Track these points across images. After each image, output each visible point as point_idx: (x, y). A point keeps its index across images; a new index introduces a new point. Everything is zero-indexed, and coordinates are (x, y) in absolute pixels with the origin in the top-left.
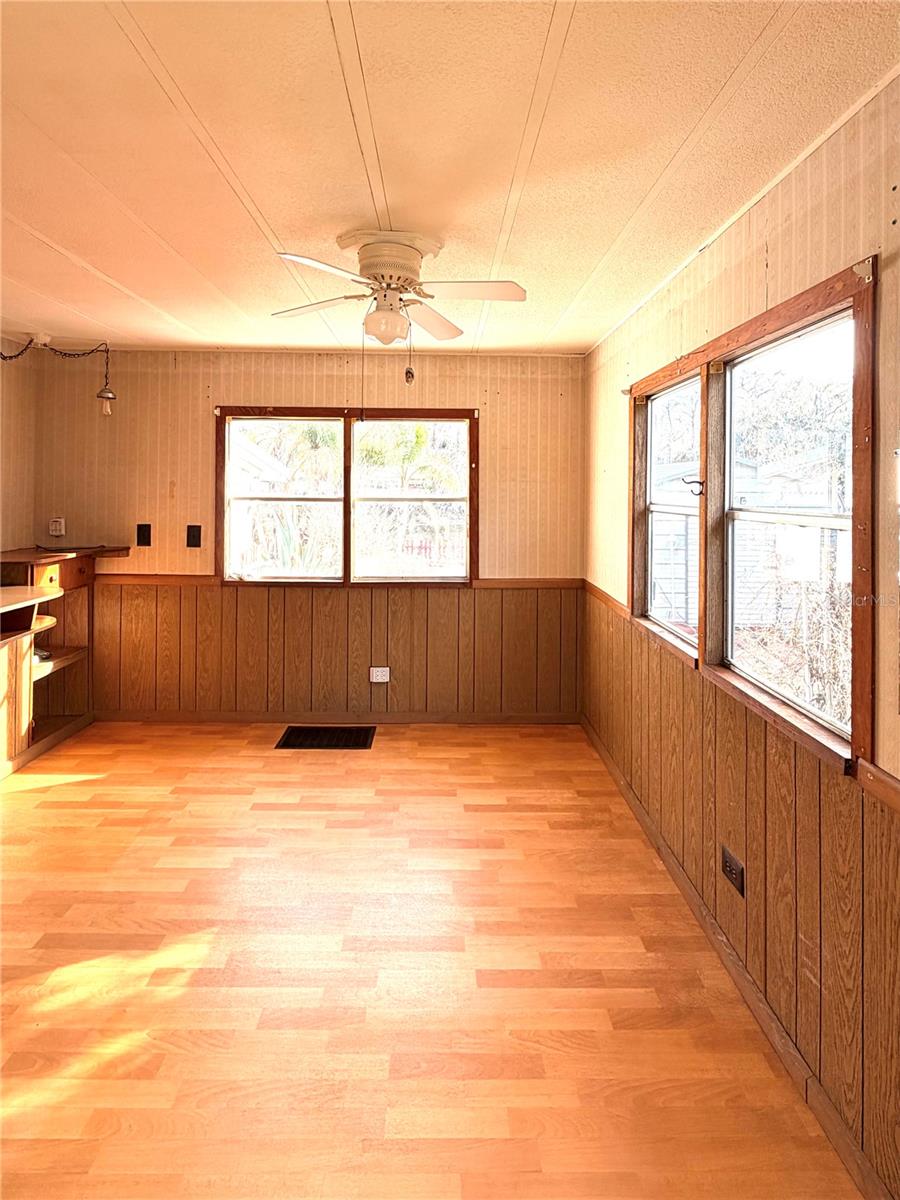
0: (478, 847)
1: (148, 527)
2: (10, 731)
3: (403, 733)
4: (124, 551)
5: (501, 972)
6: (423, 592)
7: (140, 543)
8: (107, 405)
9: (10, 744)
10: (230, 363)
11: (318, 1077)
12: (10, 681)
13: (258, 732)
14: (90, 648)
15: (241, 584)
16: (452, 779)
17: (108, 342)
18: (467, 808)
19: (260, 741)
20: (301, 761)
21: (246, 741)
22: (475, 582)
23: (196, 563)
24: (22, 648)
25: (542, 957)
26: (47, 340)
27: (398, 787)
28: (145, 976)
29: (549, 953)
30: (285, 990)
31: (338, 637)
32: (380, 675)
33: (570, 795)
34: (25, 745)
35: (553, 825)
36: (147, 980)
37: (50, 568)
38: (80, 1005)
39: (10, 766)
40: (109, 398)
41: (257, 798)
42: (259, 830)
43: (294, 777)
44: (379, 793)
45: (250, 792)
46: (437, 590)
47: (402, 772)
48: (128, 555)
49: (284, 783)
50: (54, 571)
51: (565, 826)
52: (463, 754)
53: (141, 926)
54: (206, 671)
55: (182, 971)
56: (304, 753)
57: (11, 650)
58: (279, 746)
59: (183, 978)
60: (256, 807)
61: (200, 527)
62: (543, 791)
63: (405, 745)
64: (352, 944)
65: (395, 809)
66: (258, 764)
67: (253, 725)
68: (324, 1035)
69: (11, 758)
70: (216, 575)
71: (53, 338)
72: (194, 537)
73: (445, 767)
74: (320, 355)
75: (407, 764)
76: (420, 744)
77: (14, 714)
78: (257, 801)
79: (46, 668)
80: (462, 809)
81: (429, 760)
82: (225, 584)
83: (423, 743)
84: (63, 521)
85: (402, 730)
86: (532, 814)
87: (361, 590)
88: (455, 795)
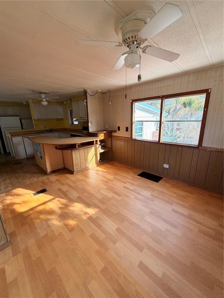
0: (168, 224)
1: (120, 127)
2: (96, 160)
3: (170, 181)
4: (116, 131)
5: (147, 267)
6: (181, 148)
7: (118, 130)
8: (110, 102)
9: (96, 162)
10: (134, 89)
11: (89, 257)
12: (95, 152)
13: (136, 170)
14: (112, 148)
15: (136, 140)
16: (174, 200)
17: (110, 89)
18: (173, 210)
19: (135, 173)
20: (140, 180)
21: (133, 172)
22: (200, 147)
23: (127, 135)
24: (97, 147)
25: (164, 274)
26: (100, 91)
27: (158, 196)
28: (83, 212)
29: (167, 275)
30: (99, 231)
31: (156, 155)
32: (166, 166)
33: (215, 224)
34: (99, 162)
35: (200, 231)
36: (84, 213)
37: (102, 134)
38: (74, 211)
39: (96, 165)
40: (111, 101)
41: (126, 185)
42: (121, 192)
43: (136, 183)
44: (152, 195)
45: (125, 183)
46: (186, 148)
47: (162, 192)
48: (116, 132)
49: (133, 184)
50: (103, 135)
51: (205, 234)
52: (183, 193)
53: (90, 202)
54: (129, 156)
55: (88, 214)
56: (142, 179)
57: (95, 147)
58: (138, 175)
59: (88, 216)
60: (125, 187)
61: (128, 127)
62: (204, 217)
63: (168, 185)
64: (118, 230)
65: (153, 201)
66: (131, 178)
67: (137, 169)
68: (97, 247)
69: (96, 164)
70: (131, 138)
71: (101, 90)
72: (127, 129)
73: (175, 195)
74: (156, 81)
75: (165, 191)
76: (172, 186)
77: (96, 158)
78: (125, 186)
79: (103, 151)
80: (171, 210)
81: (172, 192)
82: (132, 140)
83: (173, 186)
84: (107, 126)
85: (170, 180)
86: (194, 223)
87: (163, 145)
88: (172, 205)
